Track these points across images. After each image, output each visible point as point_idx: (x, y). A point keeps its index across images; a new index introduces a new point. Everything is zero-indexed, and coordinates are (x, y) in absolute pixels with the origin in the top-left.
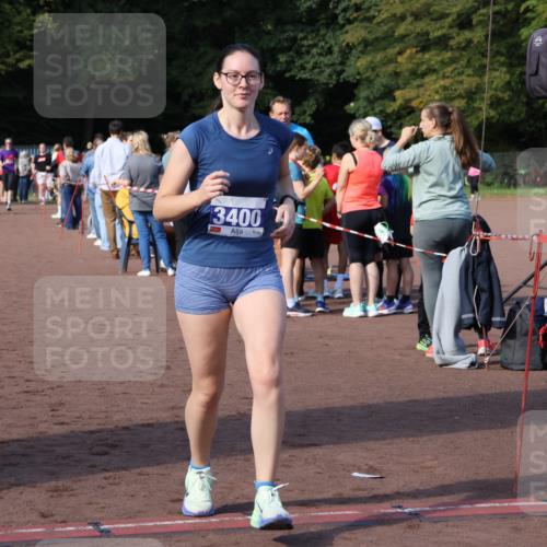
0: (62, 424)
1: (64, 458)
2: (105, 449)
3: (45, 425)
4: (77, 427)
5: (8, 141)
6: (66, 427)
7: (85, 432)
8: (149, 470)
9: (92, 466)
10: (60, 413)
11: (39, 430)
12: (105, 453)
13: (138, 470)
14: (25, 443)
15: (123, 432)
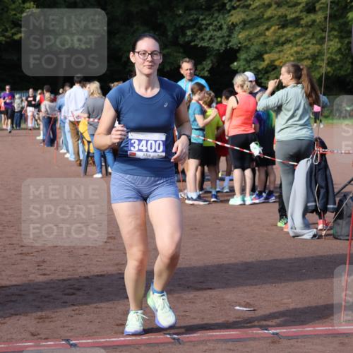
0: (44, 275)
1: (46, 297)
2: (72, 291)
3: (34, 275)
4: (54, 277)
5: (8, 87)
6: (47, 277)
7: (59, 280)
8: (102, 305)
9: (64, 302)
10: (43, 267)
11: (30, 279)
12: (73, 294)
13: (95, 305)
14: (20, 287)
15: (85, 280)
